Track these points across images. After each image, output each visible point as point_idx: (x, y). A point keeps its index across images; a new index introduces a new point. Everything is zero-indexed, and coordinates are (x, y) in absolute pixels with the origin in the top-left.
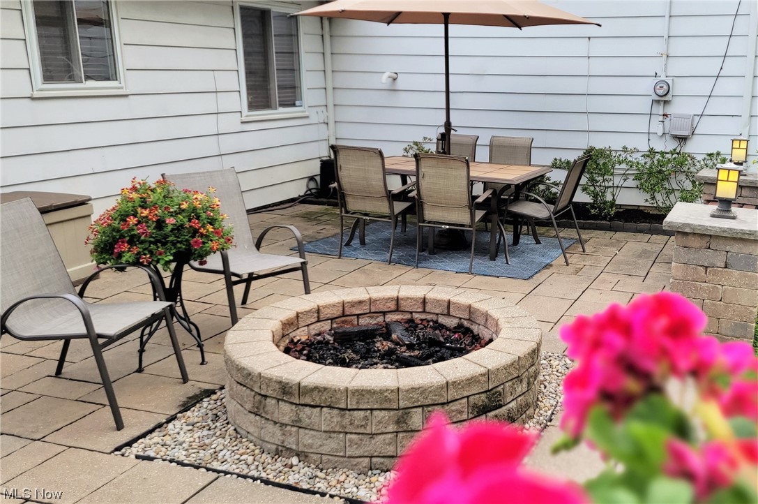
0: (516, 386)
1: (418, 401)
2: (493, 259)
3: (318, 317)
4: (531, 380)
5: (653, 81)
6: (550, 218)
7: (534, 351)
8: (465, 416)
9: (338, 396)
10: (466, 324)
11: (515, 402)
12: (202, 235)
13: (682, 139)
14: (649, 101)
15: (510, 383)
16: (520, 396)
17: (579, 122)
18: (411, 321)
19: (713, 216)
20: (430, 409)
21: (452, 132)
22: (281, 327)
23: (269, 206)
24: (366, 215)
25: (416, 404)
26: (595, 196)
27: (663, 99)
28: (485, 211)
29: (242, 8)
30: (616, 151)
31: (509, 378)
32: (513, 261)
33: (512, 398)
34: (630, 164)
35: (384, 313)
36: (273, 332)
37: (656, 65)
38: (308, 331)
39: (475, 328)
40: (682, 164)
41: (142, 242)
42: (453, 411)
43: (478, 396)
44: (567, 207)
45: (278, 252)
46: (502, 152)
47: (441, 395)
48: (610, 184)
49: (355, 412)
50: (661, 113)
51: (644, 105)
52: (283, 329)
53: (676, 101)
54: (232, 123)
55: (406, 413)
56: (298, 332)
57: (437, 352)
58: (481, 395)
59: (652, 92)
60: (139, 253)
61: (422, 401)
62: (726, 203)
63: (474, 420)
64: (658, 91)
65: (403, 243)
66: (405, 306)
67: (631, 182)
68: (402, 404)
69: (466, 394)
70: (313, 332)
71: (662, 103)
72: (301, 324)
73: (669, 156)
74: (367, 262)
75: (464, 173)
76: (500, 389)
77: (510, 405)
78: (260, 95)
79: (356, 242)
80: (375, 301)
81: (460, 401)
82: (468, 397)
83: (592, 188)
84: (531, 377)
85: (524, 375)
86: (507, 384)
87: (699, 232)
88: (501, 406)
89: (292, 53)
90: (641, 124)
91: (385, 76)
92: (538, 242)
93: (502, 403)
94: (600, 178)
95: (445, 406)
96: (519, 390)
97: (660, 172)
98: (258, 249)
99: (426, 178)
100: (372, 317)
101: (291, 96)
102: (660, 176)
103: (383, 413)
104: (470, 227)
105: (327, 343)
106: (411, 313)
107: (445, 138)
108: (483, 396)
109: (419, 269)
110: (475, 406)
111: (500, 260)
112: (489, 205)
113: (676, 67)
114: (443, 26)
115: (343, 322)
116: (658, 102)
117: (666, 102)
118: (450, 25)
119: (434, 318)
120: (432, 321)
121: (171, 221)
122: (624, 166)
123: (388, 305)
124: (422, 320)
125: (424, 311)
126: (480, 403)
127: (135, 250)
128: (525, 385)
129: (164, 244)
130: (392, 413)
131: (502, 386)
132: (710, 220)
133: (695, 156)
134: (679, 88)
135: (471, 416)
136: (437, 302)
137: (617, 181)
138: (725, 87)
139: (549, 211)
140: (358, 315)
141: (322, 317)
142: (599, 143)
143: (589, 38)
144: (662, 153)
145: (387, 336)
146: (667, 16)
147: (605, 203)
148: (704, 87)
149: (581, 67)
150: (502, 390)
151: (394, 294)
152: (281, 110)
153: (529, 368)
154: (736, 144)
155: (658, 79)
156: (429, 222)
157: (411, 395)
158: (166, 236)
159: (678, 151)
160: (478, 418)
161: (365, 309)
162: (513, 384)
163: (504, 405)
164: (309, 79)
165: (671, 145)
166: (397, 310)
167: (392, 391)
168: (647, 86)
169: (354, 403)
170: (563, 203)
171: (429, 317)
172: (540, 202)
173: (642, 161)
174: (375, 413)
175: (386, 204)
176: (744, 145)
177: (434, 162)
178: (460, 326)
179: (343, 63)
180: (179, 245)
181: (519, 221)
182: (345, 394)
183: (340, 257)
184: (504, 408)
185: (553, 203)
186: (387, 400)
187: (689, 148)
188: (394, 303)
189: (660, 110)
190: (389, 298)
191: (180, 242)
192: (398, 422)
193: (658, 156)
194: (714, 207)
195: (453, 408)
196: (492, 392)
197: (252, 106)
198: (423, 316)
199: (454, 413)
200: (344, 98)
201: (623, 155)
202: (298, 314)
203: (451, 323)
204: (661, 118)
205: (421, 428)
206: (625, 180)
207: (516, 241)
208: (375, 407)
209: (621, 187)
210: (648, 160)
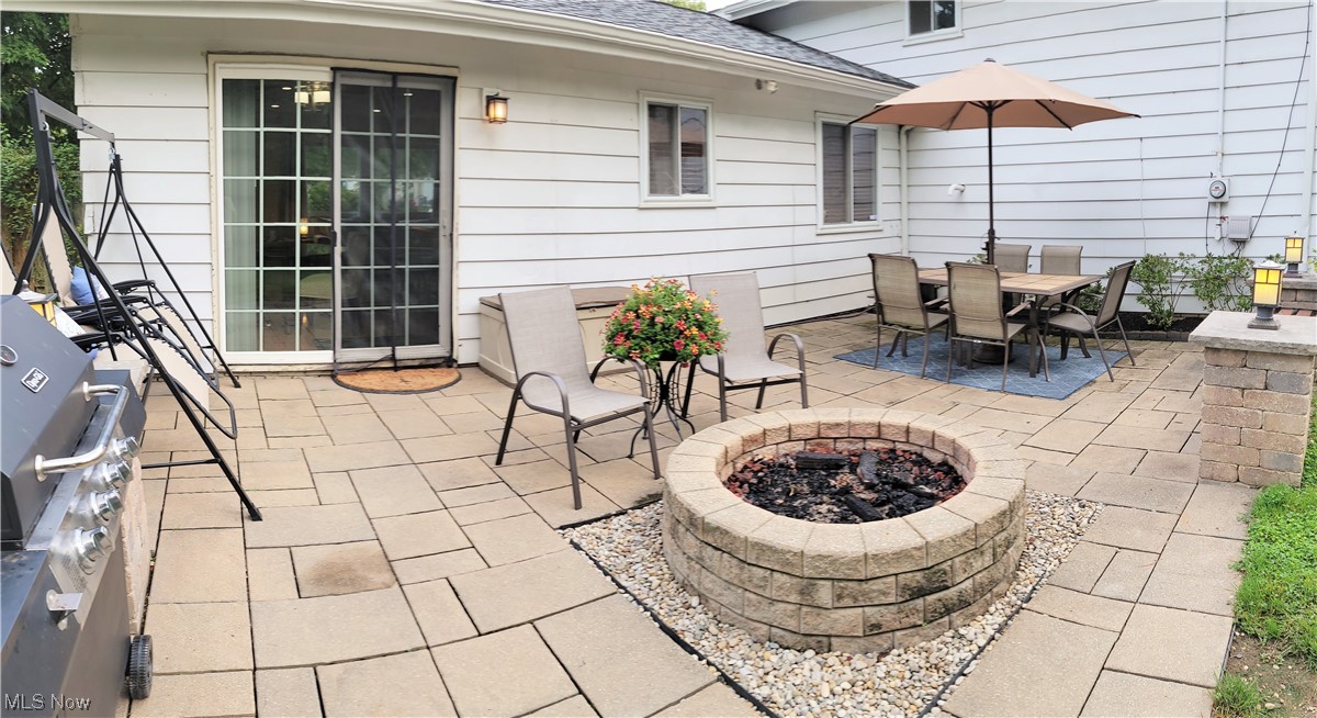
0: (972, 560)
1: (827, 572)
2: (1033, 376)
3: (790, 436)
4: (999, 550)
5: (1208, 182)
6: (1092, 330)
7: (1003, 513)
8: (892, 600)
9: (737, 545)
10: (951, 461)
11: (971, 580)
12: (686, 337)
13: (1241, 243)
14: (1206, 202)
15: (963, 558)
16: (979, 572)
17: (1134, 229)
18: (893, 451)
19: (1251, 327)
20: (842, 584)
21: (996, 241)
22: (740, 443)
23: (838, 314)
24: (908, 327)
25: (823, 576)
26: (1153, 307)
27: (1219, 200)
28: (1023, 325)
29: (825, 125)
30: (1173, 258)
31: (961, 552)
32: (1054, 378)
33: (966, 576)
34: (1186, 270)
35: (865, 439)
36: (726, 448)
37: (1210, 165)
38: (777, 450)
39: (958, 467)
40: (1239, 269)
41: (634, 337)
42: (874, 591)
43: (910, 575)
44: (1113, 318)
45: (787, 360)
46: (1054, 262)
47: (856, 570)
48: (1169, 292)
49: (755, 569)
50: (1218, 216)
51: (1201, 208)
52: (743, 445)
53: (1233, 202)
54: (808, 235)
55: (812, 585)
56: (764, 449)
57: (899, 497)
58: (915, 574)
59: (1208, 195)
60: (630, 348)
61: (831, 573)
62: (1267, 310)
63: (906, 604)
64: (1214, 193)
65: (940, 356)
66: (887, 434)
67: (1189, 290)
68: (807, 572)
69: (892, 571)
70: (783, 452)
71: (1219, 205)
72: (769, 441)
73: (1227, 261)
74: (899, 374)
75: (994, 283)
76: (944, 566)
77: (963, 586)
78: (835, 210)
79: (897, 353)
80: (855, 425)
81: (884, 580)
82: (896, 575)
83: (1148, 297)
84: (1000, 546)
85: (987, 545)
86: (957, 560)
87: (1232, 347)
88: (947, 588)
89: (869, 170)
90: (1198, 229)
91: (952, 188)
92: (1087, 356)
93: (949, 584)
94: (1156, 287)
95: (863, 583)
96: (978, 565)
97: (1216, 278)
98: (770, 357)
99: (958, 289)
100: (850, 442)
101: (866, 209)
102: (1217, 282)
103: (785, 578)
104: (1002, 341)
105: (788, 467)
106: (894, 442)
107: (990, 247)
108: (919, 576)
109: (951, 385)
110: (905, 588)
111: (1041, 377)
112: (1028, 318)
113: (1232, 166)
114: (987, 130)
115: (818, 444)
116: (1214, 203)
117: (1222, 204)
118: (993, 130)
119: (918, 450)
120: (916, 453)
121: (660, 319)
122: (1179, 273)
123: (869, 430)
124: (904, 451)
125: (907, 442)
126: (914, 585)
127: (629, 343)
128: (988, 559)
129: (654, 342)
130: (795, 580)
131: (949, 563)
132: (1245, 333)
133: (1254, 260)
134: (1237, 188)
135: (901, 599)
136: (921, 432)
137: (1176, 289)
138: (1283, 184)
139: (1091, 323)
140: (835, 439)
141: (793, 437)
142: (1155, 250)
143: (1141, 139)
144: (1220, 258)
145: (853, 468)
146: (1221, 111)
147: (1161, 312)
148: (1262, 186)
149: (1133, 170)
150: (948, 569)
151: (875, 419)
152: (857, 223)
153: (995, 535)
154: (1290, 243)
155: (1214, 180)
156: (963, 336)
157: (817, 564)
158: (656, 334)
159: (1236, 255)
160: (911, 602)
161: (843, 432)
162: (968, 558)
163: (953, 586)
164: (885, 194)
165: (1230, 249)
166: (878, 438)
167: (795, 554)
168: (1203, 188)
169: (754, 558)
170: (1107, 313)
171: (914, 449)
172: (1077, 312)
173: (1199, 267)
174: (776, 575)
175: (921, 315)
176: (1298, 243)
177: (979, 273)
178: (944, 463)
179: (918, 177)
180: (666, 345)
181: (1065, 335)
182: (744, 544)
183: (875, 367)
184: (952, 590)
185: (1093, 313)
186: (788, 563)
187: (1248, 252)
188: (875, 429)
189: (1216, 212)
190: (870, 424)
191: (667, 342)
192: (802, 593)
193: (1216, 262)
194: (1252, 316)
195: (874, 587)
196: (933, 570)
197: (827, 220)
198: (906, 448)
199: (875, 594)
200: (917, 212)
201: (1180, 262)
202: (765, 430)
203: (935, 458)
204: (1218, 221)
205: (829, 606)
206: (1183, 288)
207: (1064, 356)
208: (776, 568)
209: (1179, 295)
210: (1206, 267)
